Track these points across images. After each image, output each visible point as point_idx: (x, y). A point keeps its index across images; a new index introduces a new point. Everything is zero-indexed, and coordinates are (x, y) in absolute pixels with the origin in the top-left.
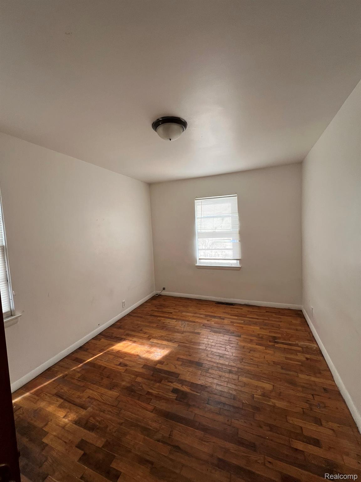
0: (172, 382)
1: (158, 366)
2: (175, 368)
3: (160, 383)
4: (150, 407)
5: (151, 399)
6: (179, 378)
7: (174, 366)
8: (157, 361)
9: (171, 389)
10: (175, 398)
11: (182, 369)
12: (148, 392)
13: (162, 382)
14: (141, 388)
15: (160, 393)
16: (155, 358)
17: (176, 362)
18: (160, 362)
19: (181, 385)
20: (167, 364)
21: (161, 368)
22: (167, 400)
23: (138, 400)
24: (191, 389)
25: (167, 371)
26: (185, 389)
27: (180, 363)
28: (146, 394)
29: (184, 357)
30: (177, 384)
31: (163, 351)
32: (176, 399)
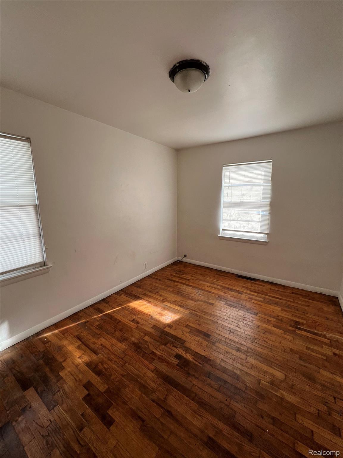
0: (176, 347)
1: (167, 329)
2: (182, 334)
3: (165, 346)
4: (152, 367)
5: (154, 359)
6: (184, 345)
7: (182, 332)
8: (167, 324)
9: (175, 353)
10: (177, 363)
11: (189, 337)
12: (153, 352)
13: (167, 345)
14: (147, 346)
15: (163, 355)
16: (165, 321)
17: (185, 329)
18: (169, 326)
19: (185, 352)
20: (176, 329)
21: (169, 331)
22: (169, 364)
23: (142, 357)
24: (193, 359)
25: (175, 336)
26: (189, 357)
27: (188, 330)
28: (151, 353)
29: (193, 326)
30: (182, 351)
31: (174, 315)
32: (177, 365)
